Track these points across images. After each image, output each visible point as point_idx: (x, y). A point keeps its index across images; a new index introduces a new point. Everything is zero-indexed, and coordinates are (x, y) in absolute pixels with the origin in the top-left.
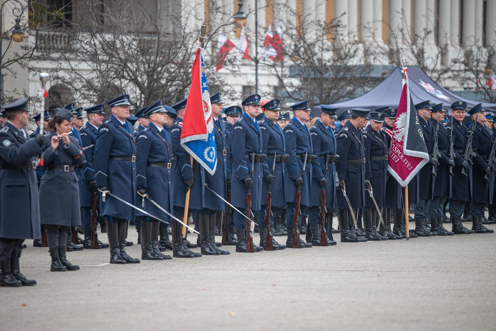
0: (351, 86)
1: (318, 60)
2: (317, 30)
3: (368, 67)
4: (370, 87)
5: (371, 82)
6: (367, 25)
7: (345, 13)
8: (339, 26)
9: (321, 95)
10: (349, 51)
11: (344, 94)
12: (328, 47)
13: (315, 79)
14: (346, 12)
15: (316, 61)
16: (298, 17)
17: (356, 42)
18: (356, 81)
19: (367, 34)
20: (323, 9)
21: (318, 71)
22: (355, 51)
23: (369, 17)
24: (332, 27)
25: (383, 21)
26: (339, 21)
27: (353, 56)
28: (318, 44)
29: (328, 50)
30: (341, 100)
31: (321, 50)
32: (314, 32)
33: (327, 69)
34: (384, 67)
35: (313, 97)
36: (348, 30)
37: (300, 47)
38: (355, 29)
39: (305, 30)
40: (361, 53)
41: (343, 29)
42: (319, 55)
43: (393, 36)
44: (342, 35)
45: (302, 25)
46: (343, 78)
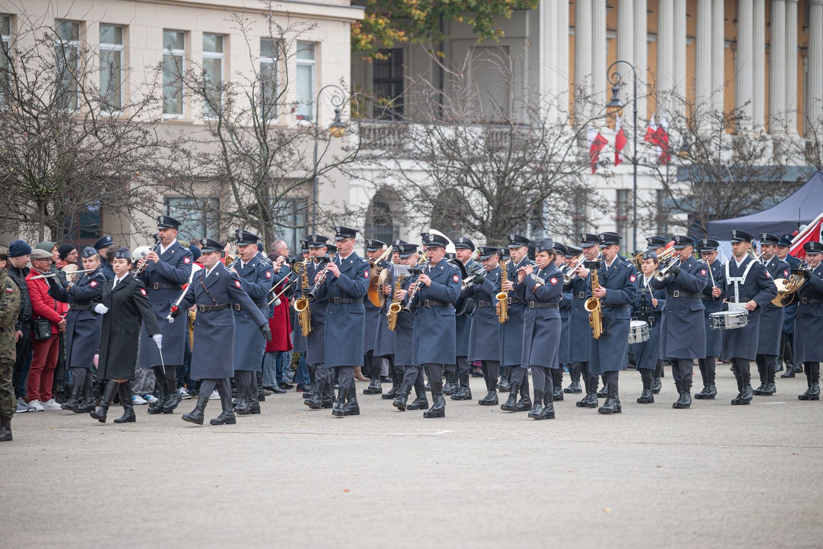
0: (757, 194)
1: (714, 161)
2: (713, 123)
3: (780, 169)
4: (781, 196)
5: (783, 190)
6: (778, 117)
7: (749, 102)
8: (741, 118)
9: (718, 205)
10: (754, 150)
11: (747, 204)
12: (728, 144)
13: (710, 184)
14: (751, 100)
15: (712, 162)
16: (688, 107)
17: (763, 139)
18: (764, 188)
19: (777, 127)
20: (720, 97)
21: (715, 175)
22: (762, 150)
23: (779, 105)
24: (732, 119)
25: (798, 111)
26: (742, 112)
27: (760, 156)
28: (715, 141)
29: (728, 149)
30: (744, 212)
31: (718, 149)
32: (709, 126)
33: (726, 172)
34: (800, 169)
35: (707, 208)
36: (754, 123)
37: (691, 145)
38: (761, 121)
39: (697, 123)
40: (769, 152)
41: (747, 122)
42: (716, 155)
43: (812, 130)
44: (745, 129)
45: (694, 116)
46: (747, 184)
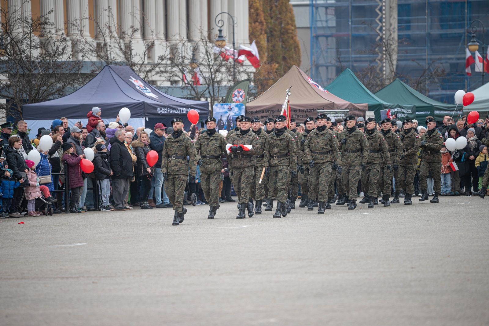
0: (61, 83)
1: (26, 57)
2: (23, 27)
3: (78, 64)
4: (79, 84)
5: (81, 80)
6: (75, 22)
7: (52, 11)
8: (46, 23)
9: (30, 92)
10: (57, 49)
11: (53, 91)
12: (36, 44)
13: (23, 75)
14: (53, 9)
15: (24, 58)
16: (4, 14)
17: (64, 40)
18: (66, 78)
19: (75, 31)
20: (28, 6)
21: (27, 68)
22: (64, 49)
23: (75, 14)
24: (39, 24)
25: (90, 18)
26: (46, 19)
27: (62, 54)
28: (26, 42)
29: (37, 48)
30: (51, 97)
31: (29, 48)
32: (21, 30)
33: (36, 66)
34: (93, 63)
35: (22, 95)
36: (56, 27)
37: (7, 45)
38: (61, 25)
39: (12, 27)
40: (69, 50)
41: (50, 26)
42: (27, 52)
43: (101, 33)
44: (50, 32)
45: (9, 22)
46: (53, 75)
